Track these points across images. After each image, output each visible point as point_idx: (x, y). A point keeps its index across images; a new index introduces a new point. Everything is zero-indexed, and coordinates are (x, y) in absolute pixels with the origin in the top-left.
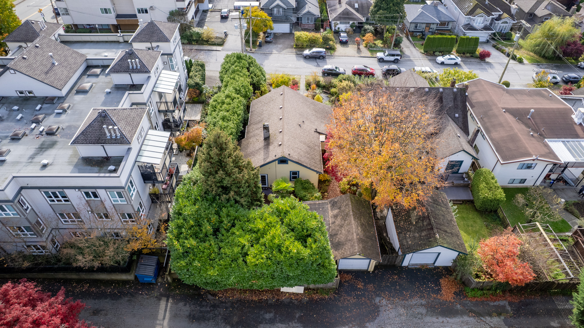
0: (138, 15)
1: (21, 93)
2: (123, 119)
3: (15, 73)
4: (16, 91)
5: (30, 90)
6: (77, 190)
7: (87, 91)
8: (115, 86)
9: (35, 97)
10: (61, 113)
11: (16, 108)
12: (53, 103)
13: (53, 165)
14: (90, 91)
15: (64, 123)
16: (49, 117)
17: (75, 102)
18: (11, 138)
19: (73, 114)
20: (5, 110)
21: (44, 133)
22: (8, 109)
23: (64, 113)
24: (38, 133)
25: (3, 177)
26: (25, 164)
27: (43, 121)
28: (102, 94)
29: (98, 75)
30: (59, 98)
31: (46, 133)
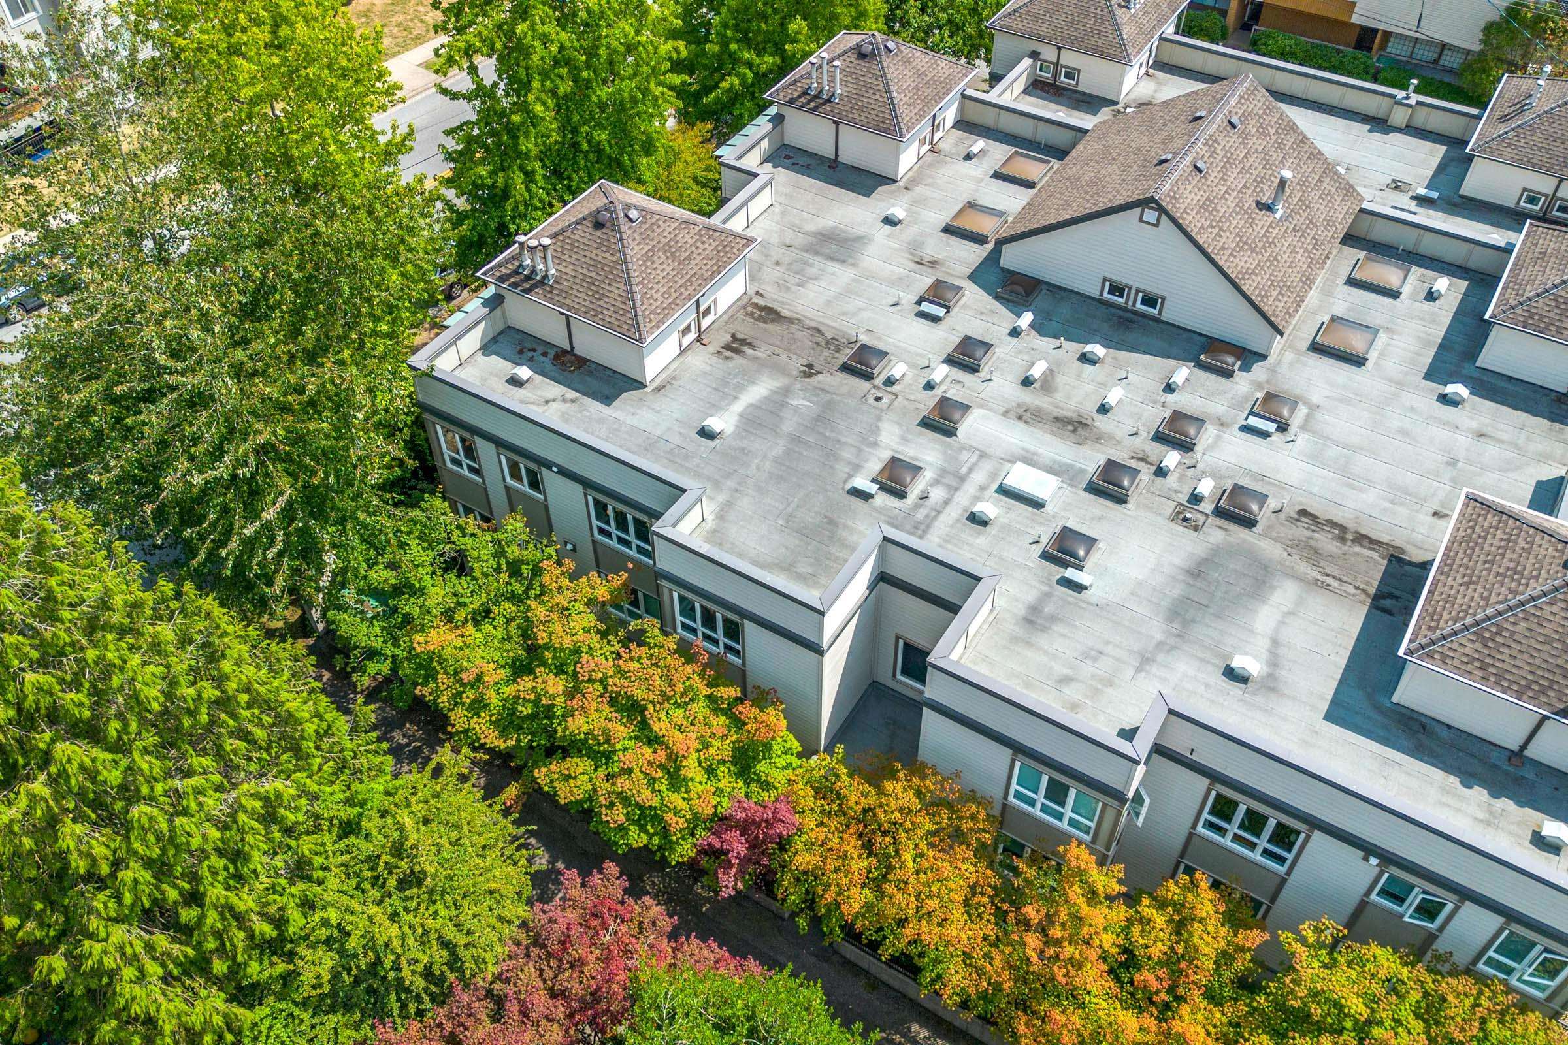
1: (1117, 289)
3: (1157, 225)
4: (1105, 280)
5: (1153, 289)
6: (1374, 861)
7: (1358, 361)
8: (1476, 374)
9: (1156, 320)
10: (1265, 435)
11: (1098, 350)
12: (1228, 374)
13: (1272, 689)
14: (1370, 364)
15: (1283, 486)
16: (1218, 437)
17: (1315, 399)
18: (1093, 489)
19: (1315, 458)
20: (1056, 343)
21: (1207, 507)
22: (1067, 345)
23: (1277, 438)
24: (1183, 498)
25: (1087, 669)
26: (1159, 636)
27: (1199, 448)
28: (1424, 396)
29: (1394, 294)
30: (1249, 356)
31: (1219, 512)
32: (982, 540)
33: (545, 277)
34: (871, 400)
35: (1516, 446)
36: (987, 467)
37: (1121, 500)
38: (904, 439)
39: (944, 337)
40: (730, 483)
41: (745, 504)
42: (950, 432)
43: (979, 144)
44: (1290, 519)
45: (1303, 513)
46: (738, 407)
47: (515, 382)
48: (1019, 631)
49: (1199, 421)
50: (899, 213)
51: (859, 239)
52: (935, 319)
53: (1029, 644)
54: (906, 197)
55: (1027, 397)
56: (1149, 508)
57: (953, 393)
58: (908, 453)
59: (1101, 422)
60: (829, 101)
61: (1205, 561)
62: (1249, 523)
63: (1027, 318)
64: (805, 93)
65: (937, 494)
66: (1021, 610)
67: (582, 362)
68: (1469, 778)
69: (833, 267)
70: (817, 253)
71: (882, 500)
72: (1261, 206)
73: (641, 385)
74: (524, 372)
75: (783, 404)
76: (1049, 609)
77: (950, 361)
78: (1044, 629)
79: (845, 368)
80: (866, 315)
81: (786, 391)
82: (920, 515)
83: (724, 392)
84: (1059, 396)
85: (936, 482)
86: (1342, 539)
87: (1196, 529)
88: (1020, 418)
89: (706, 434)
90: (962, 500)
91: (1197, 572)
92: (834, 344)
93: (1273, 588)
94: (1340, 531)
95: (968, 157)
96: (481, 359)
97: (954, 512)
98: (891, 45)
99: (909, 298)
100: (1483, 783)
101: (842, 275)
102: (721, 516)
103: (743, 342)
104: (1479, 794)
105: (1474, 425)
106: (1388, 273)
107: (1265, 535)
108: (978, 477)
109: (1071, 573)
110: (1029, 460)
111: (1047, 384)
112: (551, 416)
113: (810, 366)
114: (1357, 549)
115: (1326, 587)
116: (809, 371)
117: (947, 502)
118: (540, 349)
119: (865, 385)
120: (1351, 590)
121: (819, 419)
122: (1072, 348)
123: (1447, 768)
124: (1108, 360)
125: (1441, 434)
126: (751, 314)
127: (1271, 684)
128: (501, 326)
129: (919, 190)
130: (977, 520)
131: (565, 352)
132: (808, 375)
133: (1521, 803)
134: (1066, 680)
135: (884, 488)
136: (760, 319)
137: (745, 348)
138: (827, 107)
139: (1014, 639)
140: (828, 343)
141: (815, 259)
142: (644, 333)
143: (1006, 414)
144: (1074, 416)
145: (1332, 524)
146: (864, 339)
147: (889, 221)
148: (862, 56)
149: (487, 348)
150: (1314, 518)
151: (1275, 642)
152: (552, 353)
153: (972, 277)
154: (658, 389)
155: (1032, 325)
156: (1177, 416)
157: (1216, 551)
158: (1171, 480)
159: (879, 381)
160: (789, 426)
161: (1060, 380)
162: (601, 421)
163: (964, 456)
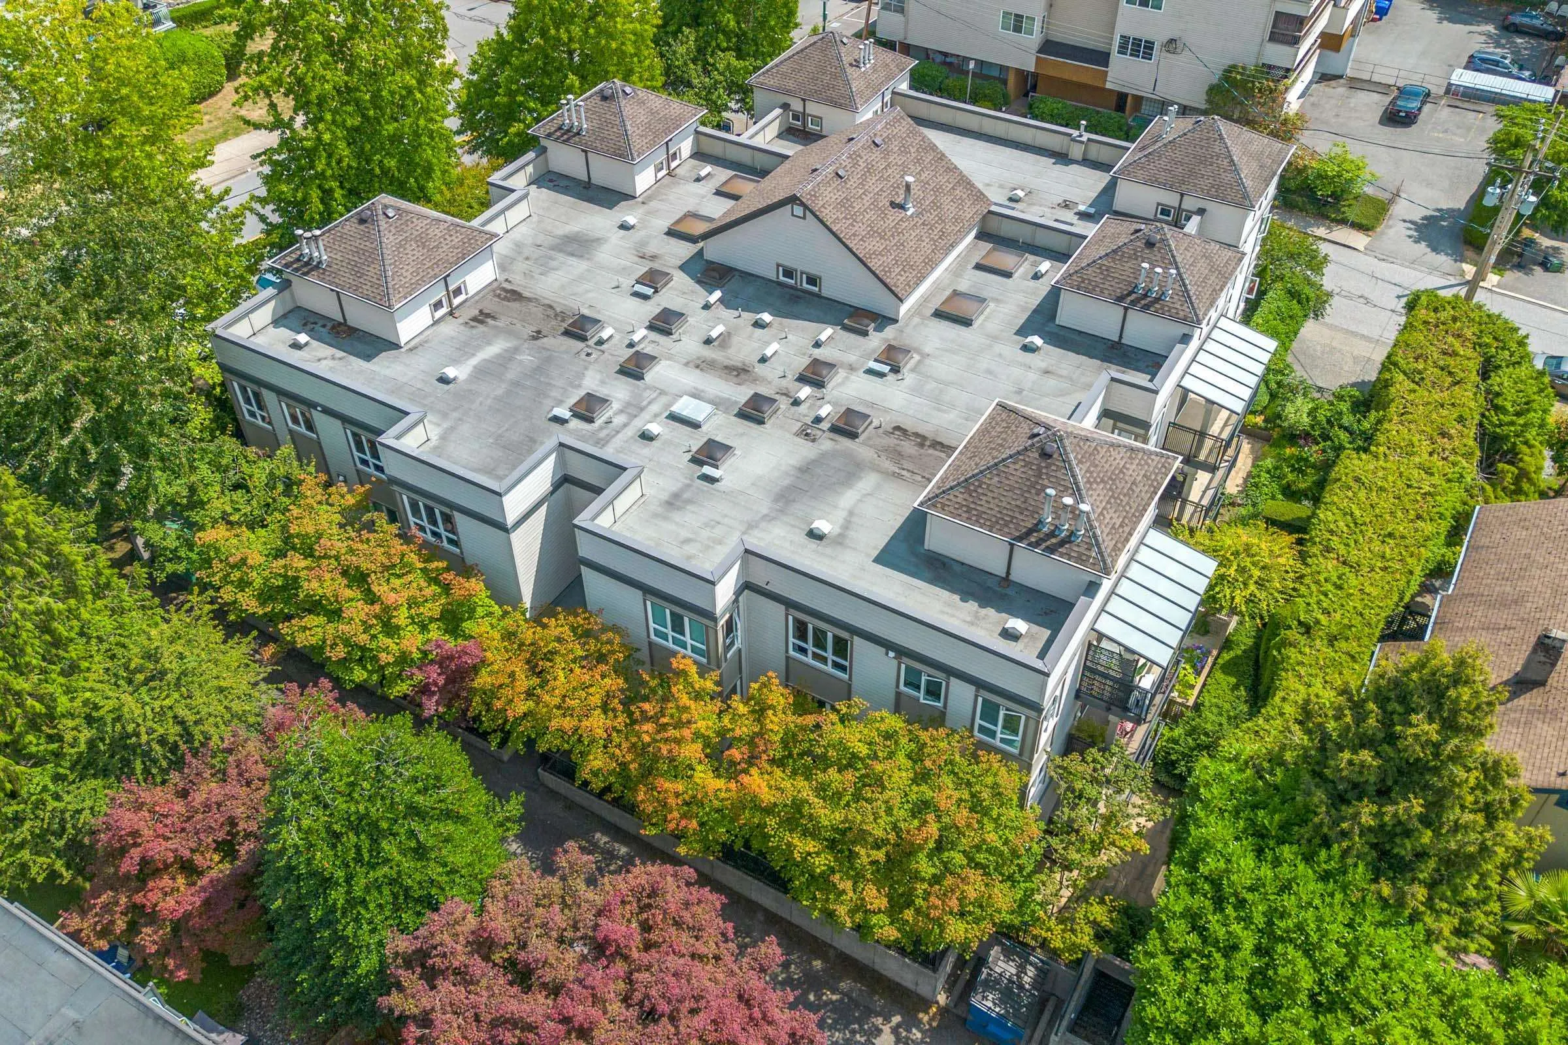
0: (1115, 55)
1: (789, 273)
2: (1102, 481)
3: (804, 218)
4: (778, 265)
5: (813, 271)
6: (892, 654)
7: (966, 322)
8: (1056, 330)
9: (819, 296)
10: (881, 375)
11: (766, 317)
12: (865, 334)
13: (840, 544)
14: (976, 324)
15: (887, 410)
16: (847, 378)
17: (927, 349)
18: (742, 415)
19: (916, 391)
20: (736, 313)
21: (825, 425)
22: (745, 315)
23: (891, 377)
24: (809, 420)
25: (705, 533)
26: (765, 511)
27: (830, 386)
28: (1010, 349)
29: (1008, 275)
30: (884, 320)
31: (834, 429)
32: (647, 450)
33: (320, 262)
34: (583, 355)
35: (1071, 379)
36: (664, 400)
37: (761, 422)
38: (603, 382)
39: (651, 309)
40: (455, 415)
41: (465, 429)
42: (640, 377)
43: (708, 169)
44: (887, 433)
45: (898, 428)
46: (474, 361)
47: (296, 346)
48: (660, 510)
49: (831, 366)
50: (631, 220)
51: (598, 240)
52: (646, 297)
53: (666, 518)
54: (642, 210)
55: (708, 353)
56: (782, 427)
57: (648, 349)
58: (602, 392)
59: (760, 369)
60: (578, 134)
61: (814, 462)
62: (853, 436)
63: (717, 294)
64: (560, 128)
65: (619, 420)
66: (665, 496)
67: (352, 331)
68: (966, 596)
69: (572, 261)
70: (561, 251)
71: (575, 424)
72: (893, 205)
73: (397, 346)
74: (303, 338)
75: (511, 359)
76: (686, 495)
77: (651, 327)
78: (679, 509)
79: (567, 333)
80: (590, 295)
81: (516, 350)
82: (602, 434)
83: (463, 351)
84: (731, 352)
85: (621, 411)
86: (922, 445)
87: (814, 441)
88: (697, 367)
89: (444, 380)
90: (638, 424)
91: (805, 468)
92: (561, 316)
93: (860, 478)
94: (921, 440)
95: (698, 180)
96: (271, 329)
97: (630, 432)
98: (628, 90)
99: (627, 282)
100: (976, 598)
101: (578, 266)
102: (443, 438)
103: (488, 315)
104: (972, 606)
105: (1043, 365)
106: (1006, 259)
107: (863, 443)
108: (655, 408)
109: (707, 470)
110: (696, 395)
111: (724, 341)
112: (322, 369)
113: (539, 332)
114: (931, 451)
115: (900, 476)
116: (538, 335)
117: (625, 425)
118: (321, 323)
119: (580, 345)
120: (919, 478)
121: (538, 369)
122: (749, 317)
123: (953, 590)
124: (775, 325)
125: (1017, 372)
126: (499, 296)
127: (840, 540)
128: (290, 306)
129: (653, 204)
130: (646, 437)
131: (340, 324)
132: (535, 338)
133: (999, 610)
134: (687, 541)
135: (576, 415)
136: (506, 299)
137: (489, 320)
138: (576, 139)
139: (656, 515)
140: (556, 315)
141: (561, 257)
142: (393, 302)
143: (687, 364)
144: (740, 365)
145: (917, 435)
146: (585, 311)
147: (624, 227)
148: (605, 98)
149: (276, 322)
150: (904, 431)
151: (851, 513)
152: (329, 325)
153: (682, 268)
154: (411, 350)
155: (721, 300)
156: (816, 362)
157: (824, 455)
158: (803, 408)
159: (591, 342)
160: (511, 375)
161: (735, 340)
162: (361, 372)
163: (647, 394)
